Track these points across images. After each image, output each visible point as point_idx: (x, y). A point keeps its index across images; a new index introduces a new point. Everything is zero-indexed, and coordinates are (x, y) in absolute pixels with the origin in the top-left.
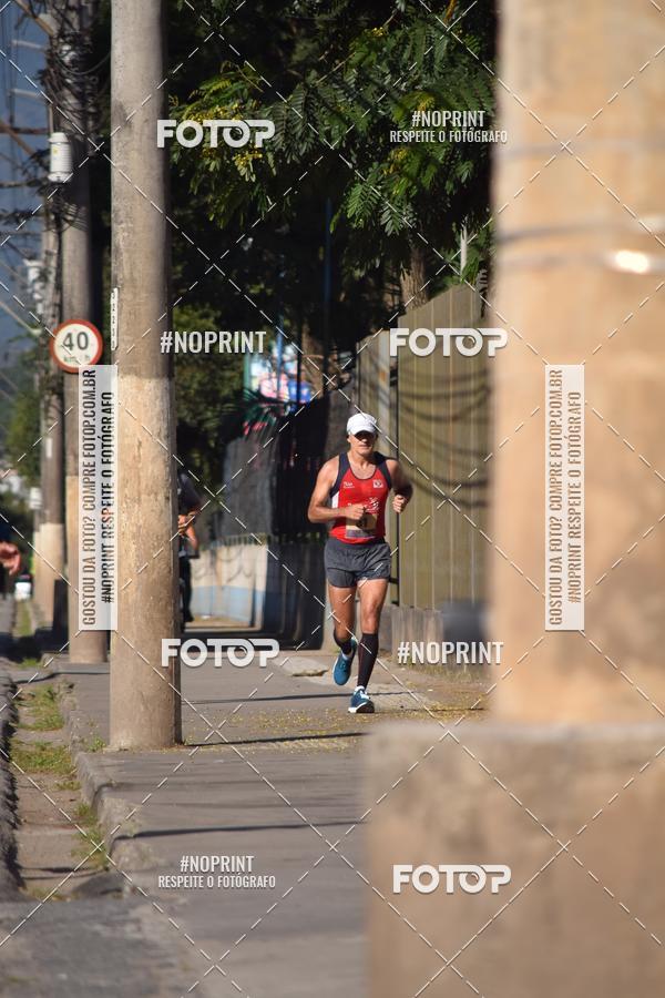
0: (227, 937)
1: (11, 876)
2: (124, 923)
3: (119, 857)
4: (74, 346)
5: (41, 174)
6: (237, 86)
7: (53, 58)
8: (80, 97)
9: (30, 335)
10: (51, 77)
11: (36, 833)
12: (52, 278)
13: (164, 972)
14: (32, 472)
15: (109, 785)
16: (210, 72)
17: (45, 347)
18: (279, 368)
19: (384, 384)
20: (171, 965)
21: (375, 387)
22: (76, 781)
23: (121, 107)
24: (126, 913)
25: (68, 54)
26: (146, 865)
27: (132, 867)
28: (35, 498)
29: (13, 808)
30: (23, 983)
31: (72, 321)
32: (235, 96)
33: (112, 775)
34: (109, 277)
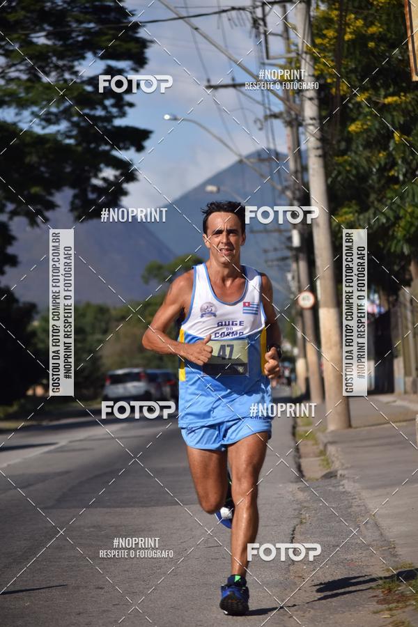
0: (373, 488)
1: (300, 473)
2: (339, 486)
3: (335, 465)
4: (306, 300)
5: (289, 244)
6: (351, 210)
9: (289, 298)
11: (307, 460)
12: (296, 278)
13: (354, 501)
14: (294, 343)
15: (329, 442)
16: (341, 205)
17: (296, 302)
18: (373, 302)
19: (408, 304)
20: (355, 498)
21: (405, 306)
22: (318, 442)
24: (340, 483)
26: (344, 467)
27: (339, 468)
28: (296, 351)
29: (298, 452)
30: (308, 507)
31: (305, 291)
32: (350, 213)
33: (330, 439)
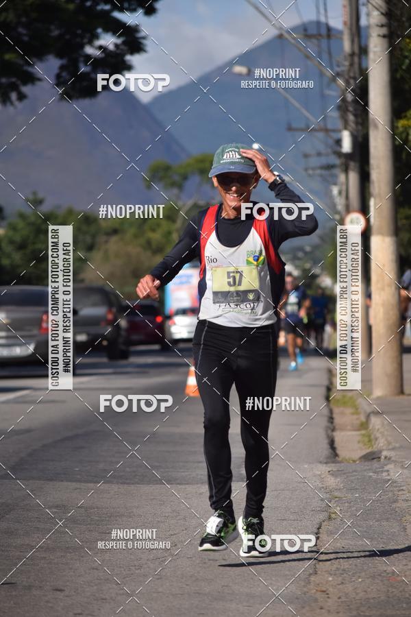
1: (332, 452)
2: (382, 472)
3: (379, 443)
4: (355, 224)
5: (337, 149)
7: (344, 100)
8: (355, 116)
10: (343, 108)
11: (343, 433)
12: (344, 193)
13: (400, 493)
15: (373, 412)
20: (403, 490)
22: (359, 410)
23: (373, 120)
24: (383, 468)
25: (350, 97)
26: (390, 447)
27: (384, 448)
29: (332, 423)
30: (340, 498)
31: (354, 211)
33: (375, 408)
34: (369, 193)
